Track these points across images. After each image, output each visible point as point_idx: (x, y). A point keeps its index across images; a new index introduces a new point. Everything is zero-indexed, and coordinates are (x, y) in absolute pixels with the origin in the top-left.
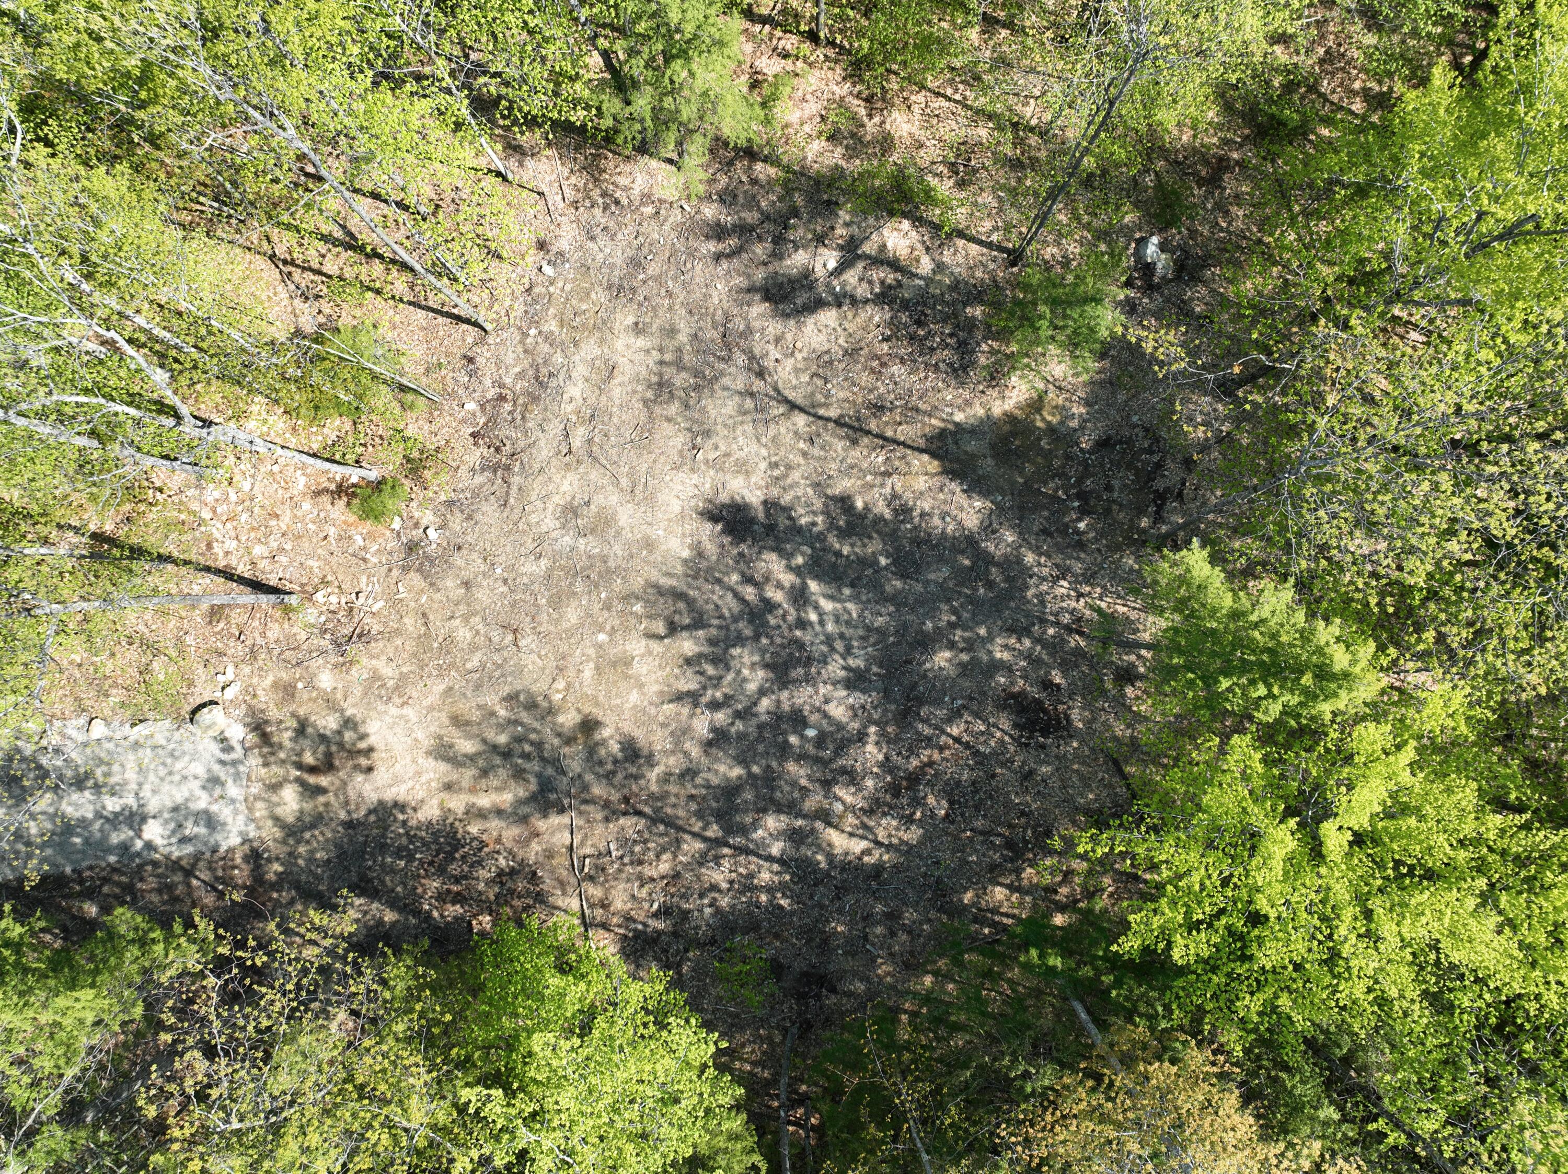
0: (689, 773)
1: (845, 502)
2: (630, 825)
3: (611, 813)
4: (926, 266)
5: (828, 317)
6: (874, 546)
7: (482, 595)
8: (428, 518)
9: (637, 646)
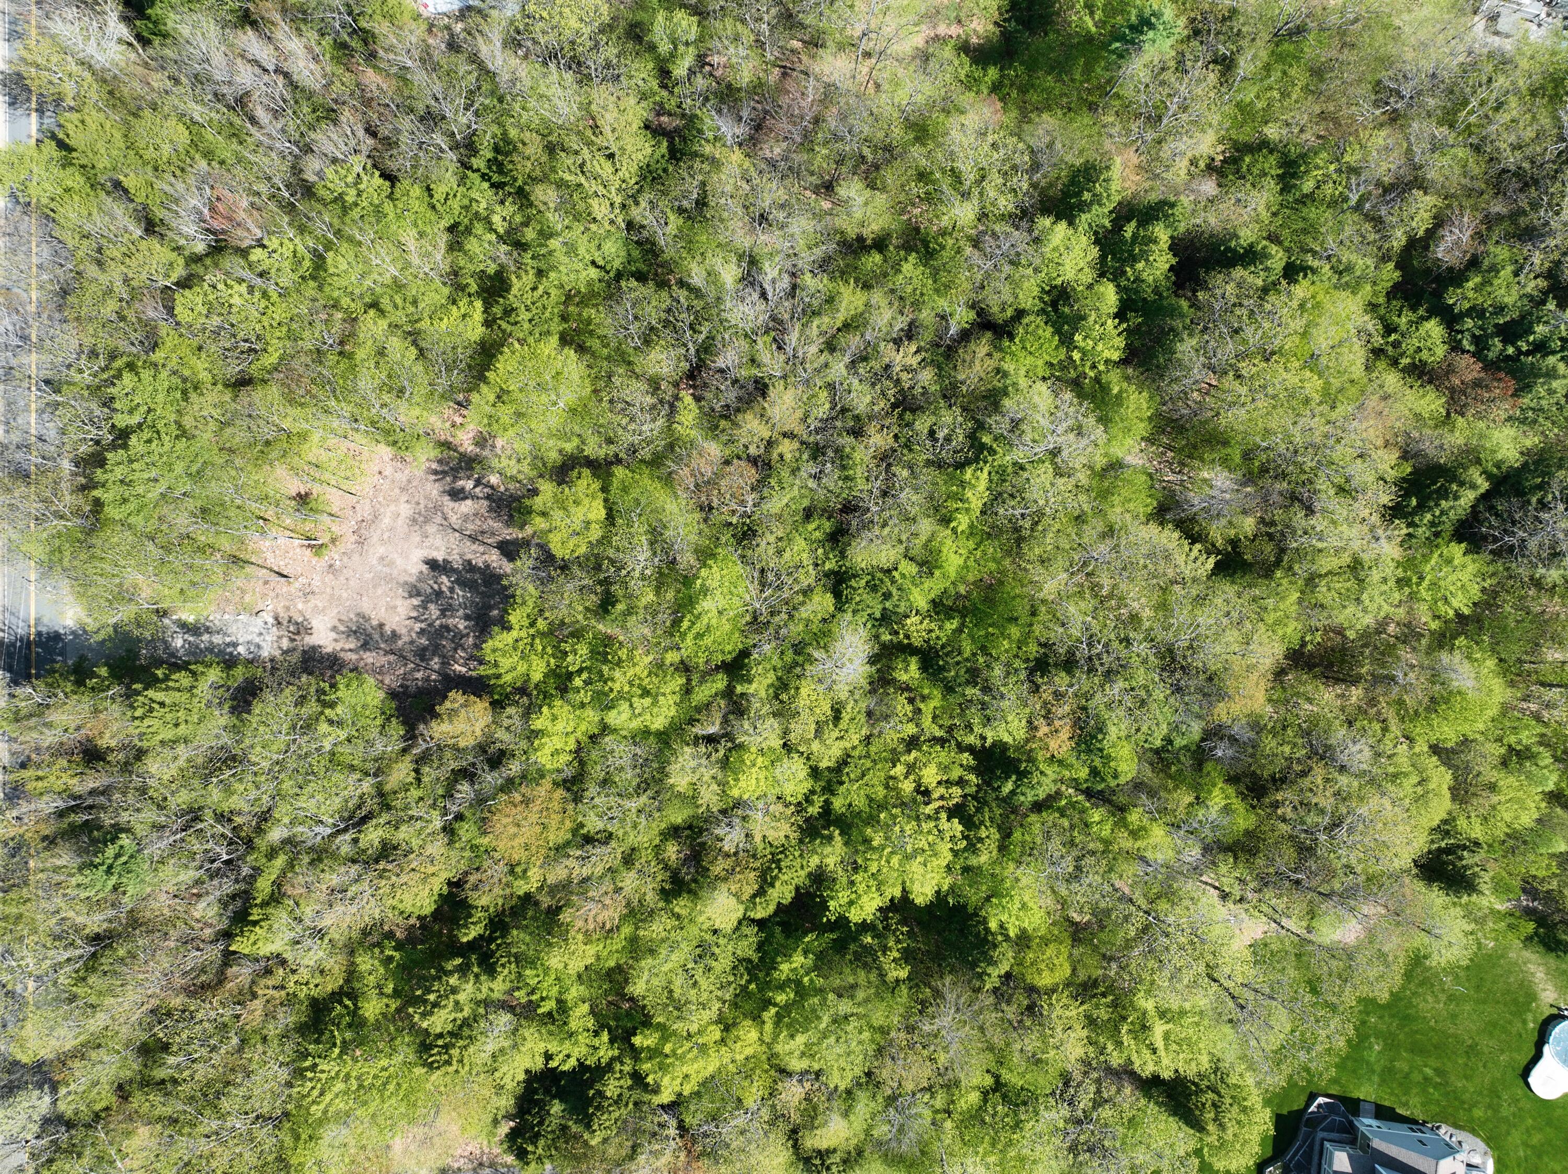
0: (412, 642)
1: (469, 562)
2: (392, 658)
3: (386, 653)
4: (502, 489)
5: (469, 502)
6: (477, 576)
7: (352, 583)
8: (336, 557)
9: (399, 602)
